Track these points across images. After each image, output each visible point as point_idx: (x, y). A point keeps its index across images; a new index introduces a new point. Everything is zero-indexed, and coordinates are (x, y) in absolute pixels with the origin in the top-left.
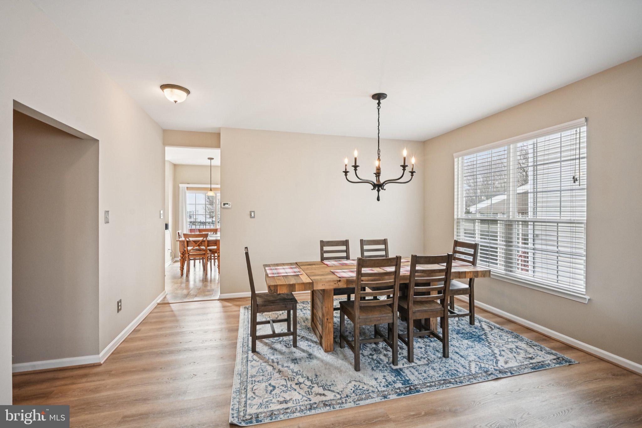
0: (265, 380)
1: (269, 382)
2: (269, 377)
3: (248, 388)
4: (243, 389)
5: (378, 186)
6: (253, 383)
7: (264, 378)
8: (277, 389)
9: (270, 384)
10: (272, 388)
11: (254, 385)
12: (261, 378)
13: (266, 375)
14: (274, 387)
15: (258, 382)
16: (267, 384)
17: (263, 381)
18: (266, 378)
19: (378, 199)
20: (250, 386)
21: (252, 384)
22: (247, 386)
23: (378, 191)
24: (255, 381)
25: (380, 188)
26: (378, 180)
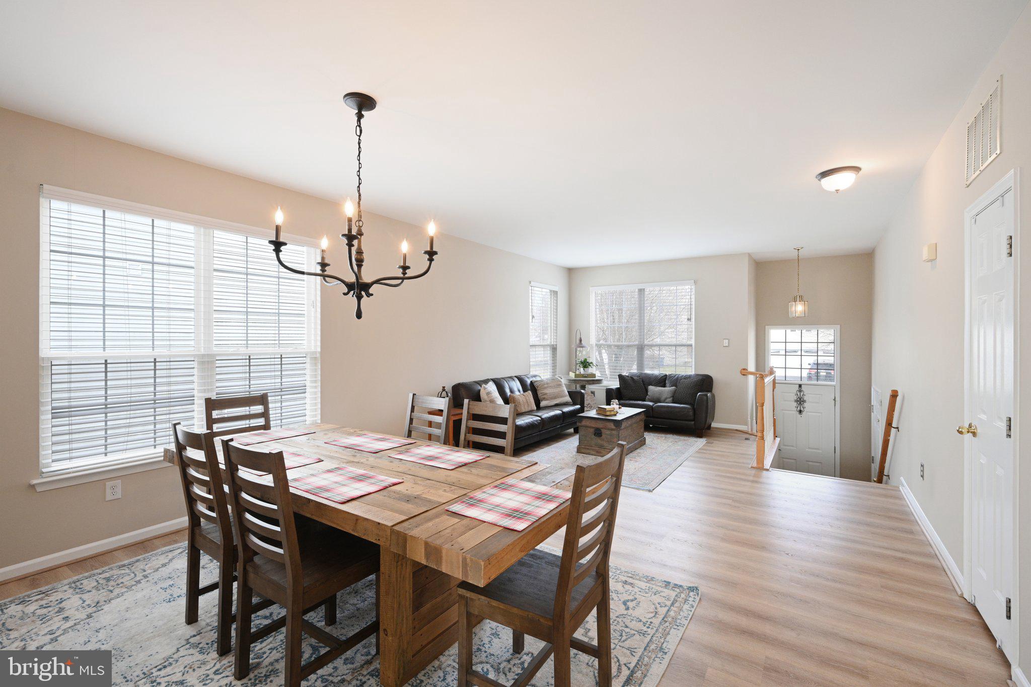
0: (629, 617)
1: (625, 612)
2: (620, 620)
3: (660, 619)
4: (668, 623)
5: (360, 288)
6: (649, 623)
7: (628, 623)
8: (622, 600)
9: (627, 609)
10: (629, 603)
11: (649, 620)
12: (631, 625)
13: (621, 624)
14: (625, 603)
15: (641, 621)
16: (630, 612)
17: (632, 618)
18: (624, 620)
19: (359, 315)
20: (656, 621)
21: (651, 623)
22: (661, 623)
23: (359, 298)
24: (644, 624)
25: (363, 293)
26: (358, 277)
